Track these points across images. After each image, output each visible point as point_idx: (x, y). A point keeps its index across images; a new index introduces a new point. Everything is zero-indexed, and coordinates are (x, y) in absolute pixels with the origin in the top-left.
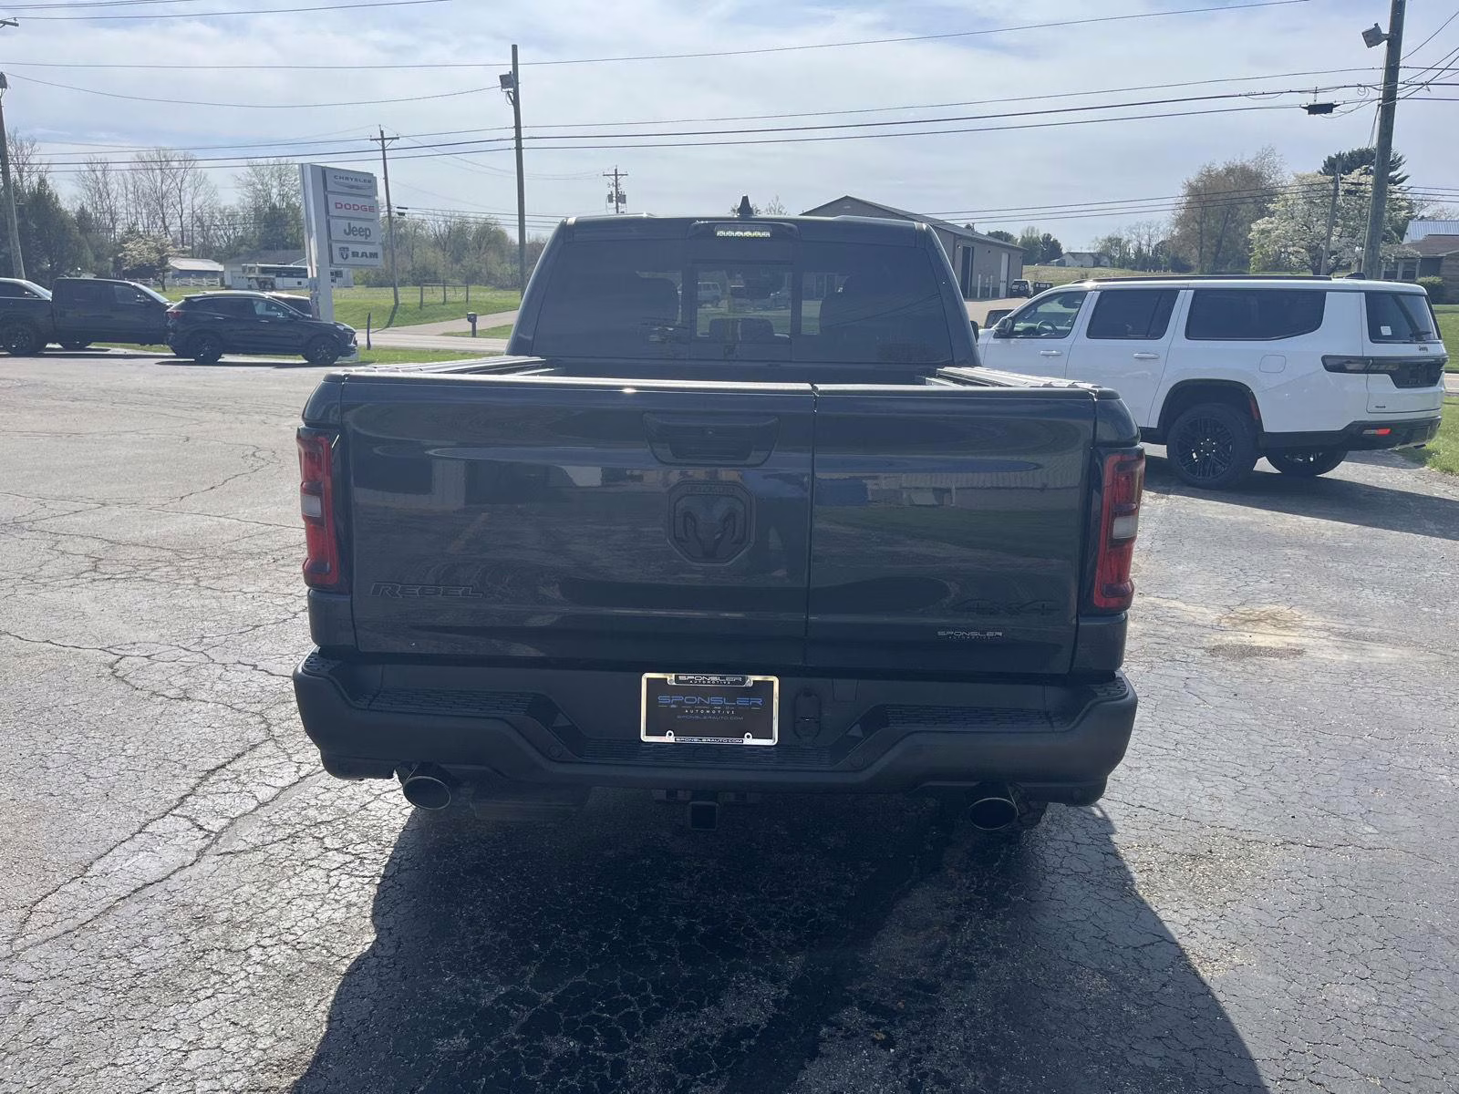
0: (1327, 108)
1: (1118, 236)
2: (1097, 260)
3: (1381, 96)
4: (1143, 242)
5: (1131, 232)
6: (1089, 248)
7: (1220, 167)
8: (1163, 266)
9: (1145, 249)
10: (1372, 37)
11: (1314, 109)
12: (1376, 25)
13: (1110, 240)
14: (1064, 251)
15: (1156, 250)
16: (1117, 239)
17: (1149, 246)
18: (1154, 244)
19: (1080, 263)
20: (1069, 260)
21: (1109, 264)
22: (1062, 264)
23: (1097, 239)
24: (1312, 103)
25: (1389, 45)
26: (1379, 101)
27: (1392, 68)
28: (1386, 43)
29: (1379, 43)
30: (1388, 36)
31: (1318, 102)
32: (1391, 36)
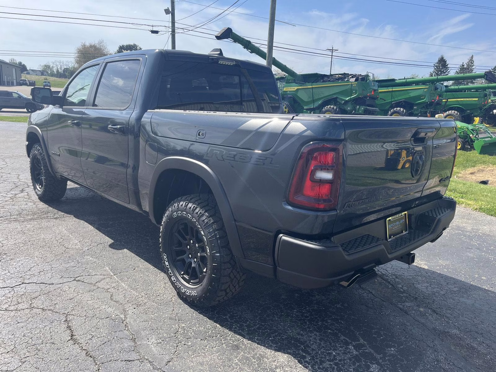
0: (156, 32)
1: (49, 65)
2: (42, 73)
3: (171, 31)
4: (58, 68)
5: (54, 64)
6: (38, 68)
7: (88, 44)
8: (68, 77)
9: (60, 70)
10: (167, 11)
11: (153, 32)
12: (168, 8)
13: (46, 66)
14: (28, 69)
15: (64, 71)
16: (48, 66)
17: (61, 69)
18: (63, 69)
19: (35, 73)
20: (31, 72)
21: (47, 75)
22: (28, 73)
23: (40, 65)
24: (152, 30)
25: (172, 15)
26: (171, 32)
27: (173, 22)
28: (171, 14)
29: (169, 14)
30: (171, 12)
31: (154, 30)
32: (172, 12)
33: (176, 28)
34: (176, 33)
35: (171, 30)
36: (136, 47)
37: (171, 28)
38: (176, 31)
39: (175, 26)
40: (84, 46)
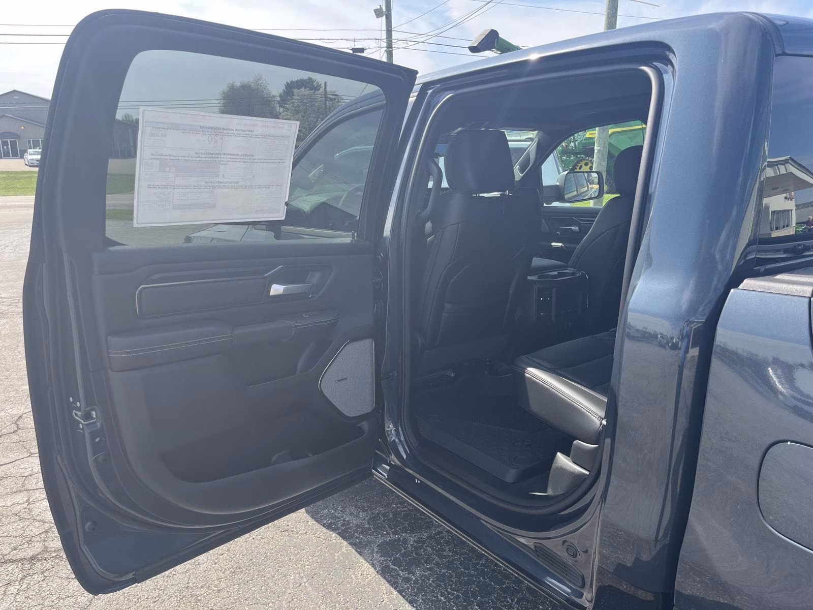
0: (360, 51)
10: (378, 13)
11: (355, 51)
12: (380, 6)
24: (353, 47)
25: (386, 18)
26: (386, 49)
27: (389, 31)
28: (385, 16)
29: (382, 16)
30: (385, 13)
31: (356, 47)
32: (387, 13)
33: (394, 41)
34: (393, 48)
35: (385, 45)
36: (312, 82)
37: (385, 41)
38: (393, 46)
39: (391, 38)
40: (232, 88)
